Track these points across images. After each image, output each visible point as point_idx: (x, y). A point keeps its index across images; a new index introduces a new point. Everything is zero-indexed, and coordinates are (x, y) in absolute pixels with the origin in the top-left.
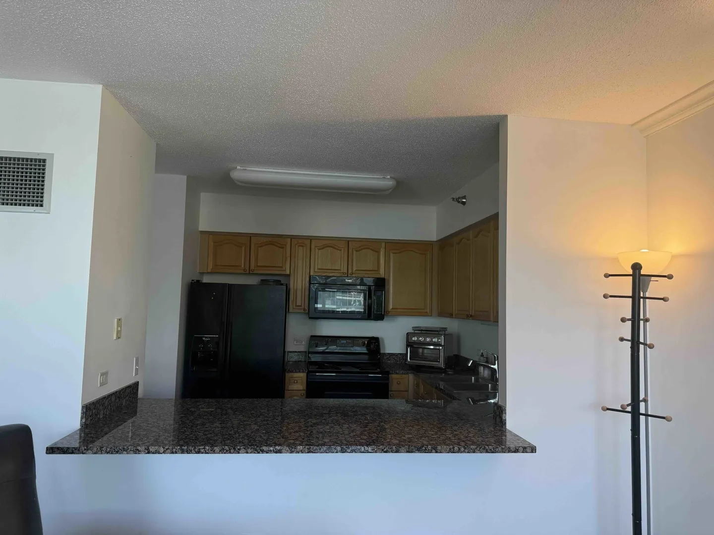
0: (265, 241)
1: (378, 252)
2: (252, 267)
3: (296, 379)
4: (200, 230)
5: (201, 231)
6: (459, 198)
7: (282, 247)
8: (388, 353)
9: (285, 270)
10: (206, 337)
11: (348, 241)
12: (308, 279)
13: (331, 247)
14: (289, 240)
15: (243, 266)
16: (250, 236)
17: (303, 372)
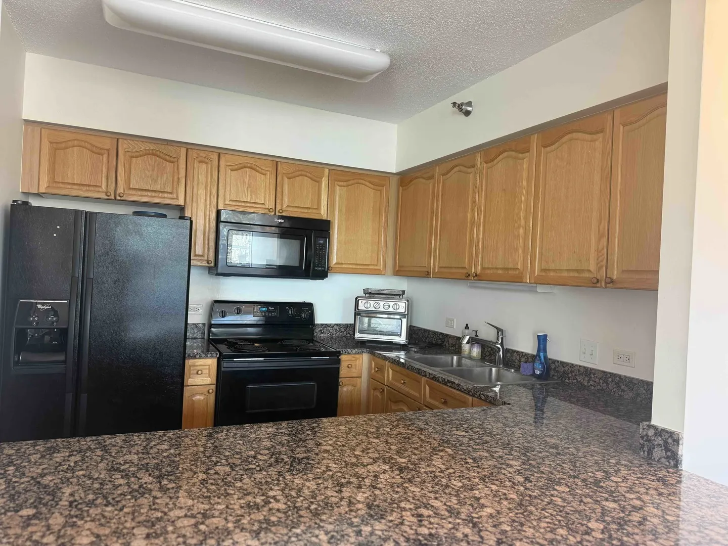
0: (143, 148)
1: (319, 182)
2: (120, 190)
3: (199, 368)
4: (24, 117)
5: (25, 120)
6: (462, 104)
7: (173, 161)
8: (322, 325)
9: (177, 199)
10: (43, 304)
11: (276, 162)
12: (214, 215)
13: (250, 168)
14: (183, 151)
15: (104, 188)
16: (117, 137)
17: (212, 357)
